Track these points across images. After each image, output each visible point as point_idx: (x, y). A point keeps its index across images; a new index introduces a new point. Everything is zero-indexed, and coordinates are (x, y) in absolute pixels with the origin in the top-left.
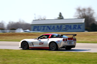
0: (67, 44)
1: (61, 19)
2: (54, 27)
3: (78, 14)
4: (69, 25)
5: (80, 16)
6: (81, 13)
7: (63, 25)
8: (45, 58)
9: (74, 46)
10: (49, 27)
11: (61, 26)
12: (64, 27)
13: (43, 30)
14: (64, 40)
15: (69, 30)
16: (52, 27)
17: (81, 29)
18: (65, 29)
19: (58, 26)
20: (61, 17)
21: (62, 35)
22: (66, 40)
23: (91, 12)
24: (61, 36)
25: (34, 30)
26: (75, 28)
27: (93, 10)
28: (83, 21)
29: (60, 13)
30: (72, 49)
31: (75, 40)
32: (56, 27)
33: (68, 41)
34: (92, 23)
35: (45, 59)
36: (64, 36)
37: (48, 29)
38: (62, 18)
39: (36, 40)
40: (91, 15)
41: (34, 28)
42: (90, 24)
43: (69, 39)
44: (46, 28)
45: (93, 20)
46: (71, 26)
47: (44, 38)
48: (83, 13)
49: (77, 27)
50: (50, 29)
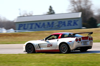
0: (81, 44)
1: (51, 14)
2: (44, 24)
3: (73, 7)
4: (63, 21)
5: (75, 10)
6: (76, 6)
7: (55, 22)
8: (43, 62)
9: (90, 47)
10: (38, 24)
11: (53, 23)
12: (56, 24)
13: (31, 28)
14: (77, 40)
15: (63, 27)
16: (41, 24)
17: (77, 25)
18: (58, 26)
19: (49, 23)
20: (51, 12)
21: (74, 34)
22: (80, 40)
23: (89, 4)
24: (73, 36)
25: (19, 29)
26: (69, 24)
27: (90, 2)
28: (79, 15)
29: (50, 7)
30: (88, 50)
31: (91, 39)
32: (46, 24)
33: (82, 40)
34: (90, 17)
35: (42, 64)
36: (76, 35)
37: (37, 27)
38: (53, 13)
39: (44, 42)
40: (89, 8)
41: (20, 27)
42: (88, 18)
43: (83, 38)
44: (34, 26)
45: (91, 13)
46: (64, 22)
47: (53, 39)
48: (79, 5)
49: (72, 24)
50: (39, 26)
